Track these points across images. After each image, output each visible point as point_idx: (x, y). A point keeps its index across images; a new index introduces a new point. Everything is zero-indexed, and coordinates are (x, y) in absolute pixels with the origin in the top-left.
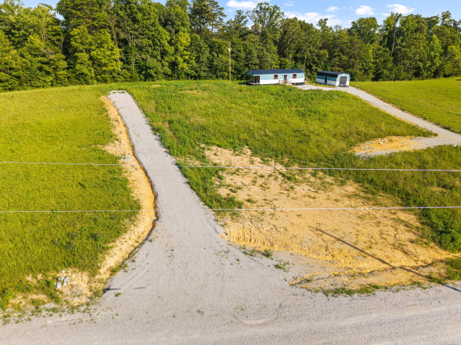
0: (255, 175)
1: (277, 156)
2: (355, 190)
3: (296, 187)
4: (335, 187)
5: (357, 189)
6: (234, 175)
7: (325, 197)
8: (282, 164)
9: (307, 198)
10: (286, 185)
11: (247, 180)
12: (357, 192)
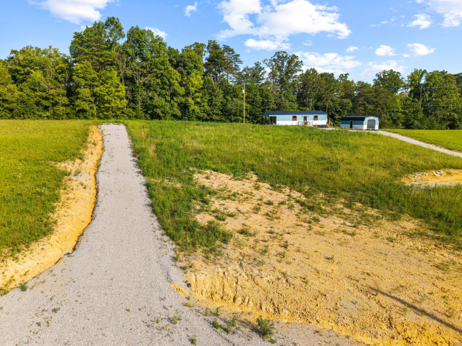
0: (259, 202)
1: (293, 183)
2: (416, 227)
3: (321, 219)
4: (383, 221)
5: (421, 226)
6: (228, 200)
7: (370, 234)
8: (300, 191)
9: (341, 234)
10: (306, 216)
11: (246, 207)
12: (422, 230)
